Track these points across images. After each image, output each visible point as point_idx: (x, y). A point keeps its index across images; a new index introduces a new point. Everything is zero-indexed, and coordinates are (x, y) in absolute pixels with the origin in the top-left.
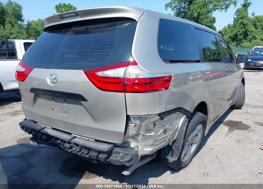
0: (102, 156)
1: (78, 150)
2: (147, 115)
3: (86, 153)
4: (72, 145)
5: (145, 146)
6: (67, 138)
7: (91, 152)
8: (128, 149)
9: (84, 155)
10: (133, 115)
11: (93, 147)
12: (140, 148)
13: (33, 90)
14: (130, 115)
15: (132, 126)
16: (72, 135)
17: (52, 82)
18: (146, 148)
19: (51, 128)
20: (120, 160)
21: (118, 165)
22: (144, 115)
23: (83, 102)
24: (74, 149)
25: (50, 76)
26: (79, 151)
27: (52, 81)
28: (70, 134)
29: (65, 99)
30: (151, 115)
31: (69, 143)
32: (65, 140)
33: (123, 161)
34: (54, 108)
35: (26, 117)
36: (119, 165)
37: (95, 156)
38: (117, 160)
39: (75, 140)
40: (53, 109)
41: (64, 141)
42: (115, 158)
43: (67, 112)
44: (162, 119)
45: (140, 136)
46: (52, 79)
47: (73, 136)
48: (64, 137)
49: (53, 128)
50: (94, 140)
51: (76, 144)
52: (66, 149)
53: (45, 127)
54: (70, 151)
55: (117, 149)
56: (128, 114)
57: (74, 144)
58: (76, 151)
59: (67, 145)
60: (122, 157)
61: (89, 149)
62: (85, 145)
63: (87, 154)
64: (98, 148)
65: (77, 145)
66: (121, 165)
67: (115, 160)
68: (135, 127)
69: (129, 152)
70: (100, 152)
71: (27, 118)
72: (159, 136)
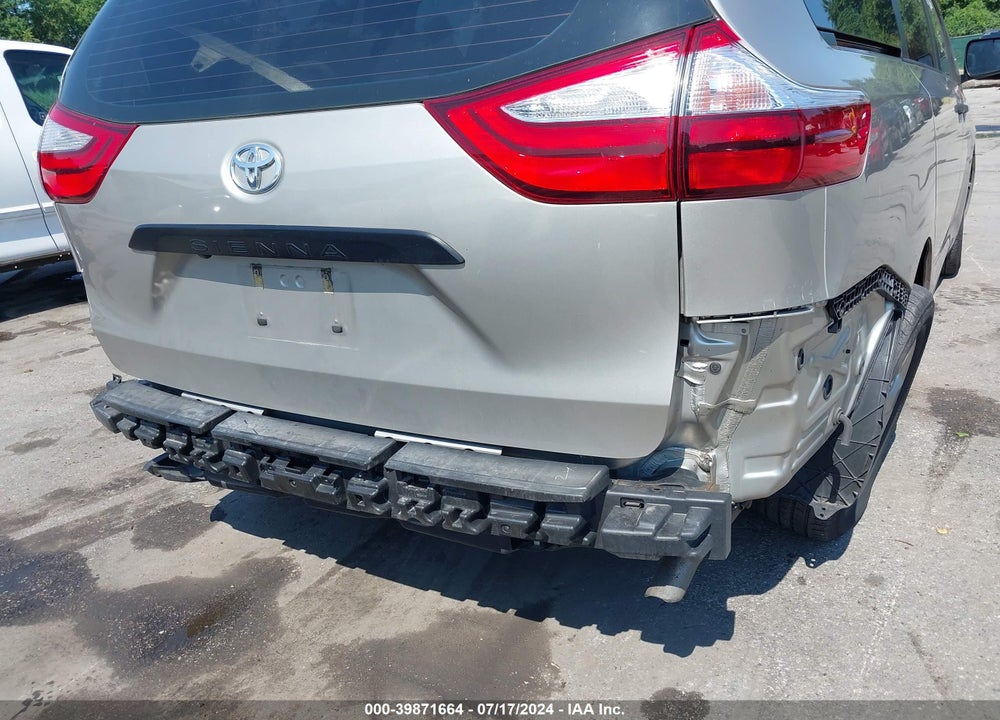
0: (557, 525)
1: (423, 503)
2: (780, 312)
3: (466, 512)
4: (386, 484)
5: (750, 460)
6: (364, 453)
7: (496, 507)
8: (674, 480)
9: (457, 524)
10: (712, 318)
11: (514, 486)
12: (722, 470)
13: (148, 238)
14: (700, 318)
15: (693, 374)
16: (378, 434)
17: (253, 185)
18: (751, 471)
19: (261, 412)
20: (655, 535)
21: (643, 558)
22: (771, 313)
23: (435, 273)
24: (403, 500)
25: (237, 157)
26: (429, 510)
27: (252, 181)
28: (369, 431)
29: (326, 264)
30: (799, 309)
31: (376, 471)
32: (355, 464)
33: (673, 542)
34: (269, 319)
35: (118, 372)
36: (650, 558)
37: (520, 526)
38: (640, 538)
39: (403, 460)
40: (263, 323)
41: (340, 468)
42: (633, 529)
43: (345, 328)
44: (835, 325)
45: (730, 415)
46: (251, 170)
47: (380, 438)
48: (343, 449)
49: (269, 413)
50: (499, 452)
51: (409, 478)
52: (361, 503)
53: (225, 411)
54: (378, 510)
55: (622, 488)
56: (687, 315)
57: (402, 475)
58: (417, 510)
59: (358, 485)
60: (663, 522)
61: (485, 497)
62: (467, 478)
63: (472, 519)
64: (538, 489)
65: (418, 479)
66: (658, 559)
67: (634, 536)
68: (710, 376)
69: (687, 494)
70: (542, 506)
71: (126, 377)
72: (810, 409)
